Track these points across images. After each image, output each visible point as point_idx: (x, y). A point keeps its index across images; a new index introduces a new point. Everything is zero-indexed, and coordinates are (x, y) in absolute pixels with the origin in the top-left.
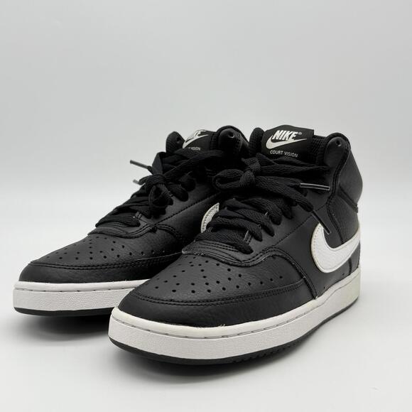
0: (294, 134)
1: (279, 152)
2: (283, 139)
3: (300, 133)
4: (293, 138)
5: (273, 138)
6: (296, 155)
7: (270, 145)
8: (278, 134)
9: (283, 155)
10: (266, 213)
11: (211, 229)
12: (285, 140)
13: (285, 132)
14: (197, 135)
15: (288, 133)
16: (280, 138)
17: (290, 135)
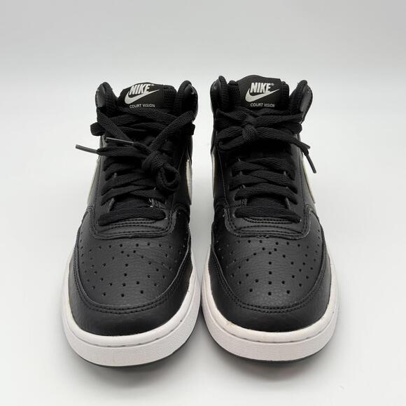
0: (268, 85)
3: (273, 84)
4: (269, 90)
6: (273, 106)
7: (249, 98)
8: (254, 87)
9: (263, 107)
10: (285, 173)
11: (246, 201)
12: (262, 93)
13: (259, 84)
14: (146, 89)
15: (263, 85)
16: (258, 92)
17: (265, 87)
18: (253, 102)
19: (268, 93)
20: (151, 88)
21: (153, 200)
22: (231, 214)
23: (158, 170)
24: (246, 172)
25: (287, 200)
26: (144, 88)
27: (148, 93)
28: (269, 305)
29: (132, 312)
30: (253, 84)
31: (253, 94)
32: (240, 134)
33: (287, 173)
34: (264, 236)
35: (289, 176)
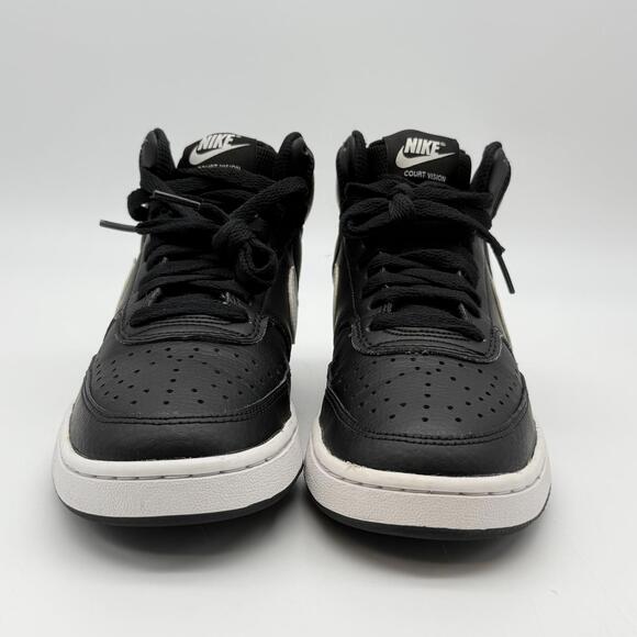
0: (436, 145)
1: (420, 173)
2: (423, 153)
3: (443, 144)
4: (437, 151)
5: (407, 151)
6: (444, 179)
7: (402, 161)
8: (411, 144)
9: (426, 179)
10: (460, 273)
11: (390, 306)
12: (425, 155)
13: (421, 141)
14: (226, 141)
15: (427, 144)
16: (418, 152)
17: (431, 147)
18: (409, 169)
19: (435, 156)
20: (236, 140)
21: (228, 294)
22: (363, 329)
23: (240, 245)
24: (393, 268)
25: (462, 306)
26: (223, 140)
27: (230, 147)
28: (424, 434)
29: (180, 423)
30: (409, 140)
31: (409, 155)
32: (385, 208)
33: (463, 273)
34: (420, 353)
35: (467, 278)
